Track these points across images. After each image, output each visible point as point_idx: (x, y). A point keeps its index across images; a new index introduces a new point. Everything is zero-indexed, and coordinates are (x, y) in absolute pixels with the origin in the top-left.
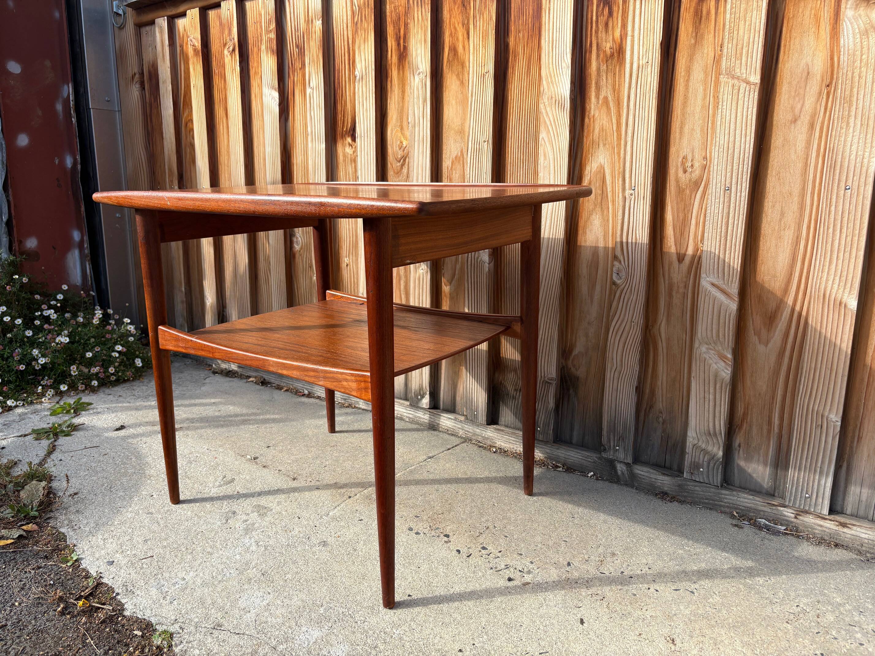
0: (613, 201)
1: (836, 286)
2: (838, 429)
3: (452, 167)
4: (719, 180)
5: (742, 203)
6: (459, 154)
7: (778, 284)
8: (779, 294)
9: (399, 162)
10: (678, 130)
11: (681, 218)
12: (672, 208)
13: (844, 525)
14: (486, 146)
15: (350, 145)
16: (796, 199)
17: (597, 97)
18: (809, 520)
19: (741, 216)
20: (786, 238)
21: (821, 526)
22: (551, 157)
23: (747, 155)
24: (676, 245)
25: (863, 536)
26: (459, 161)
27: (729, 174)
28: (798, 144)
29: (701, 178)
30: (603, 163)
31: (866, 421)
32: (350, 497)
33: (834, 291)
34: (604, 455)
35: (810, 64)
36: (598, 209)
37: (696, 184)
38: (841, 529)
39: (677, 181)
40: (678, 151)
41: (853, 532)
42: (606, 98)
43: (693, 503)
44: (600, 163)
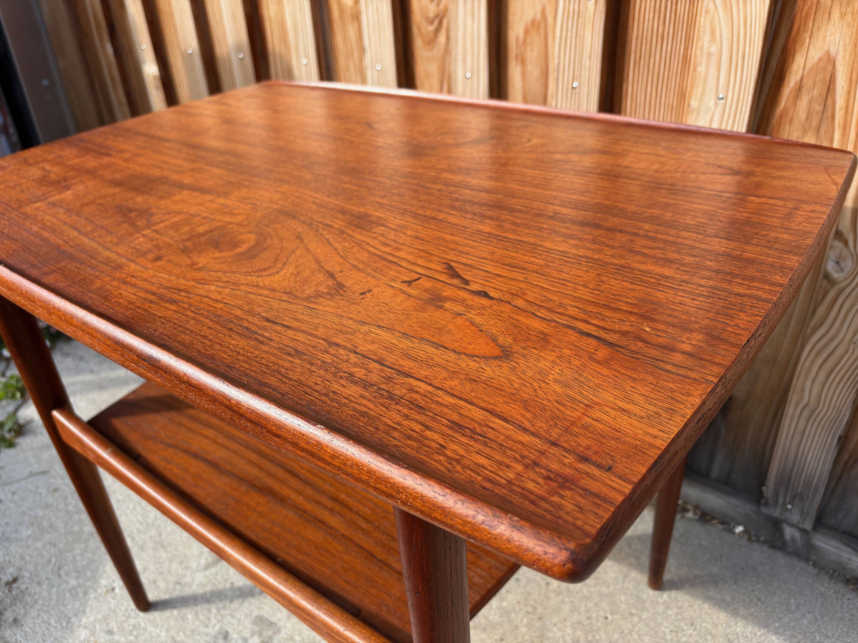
0: (845, 128)
3: (525, 40)
6: (539, 18)
9: (432, 23)
22: (726, 36)
26: (539, 30)
30: (833, 52)
34: (764, 510)
44: (828, 52)
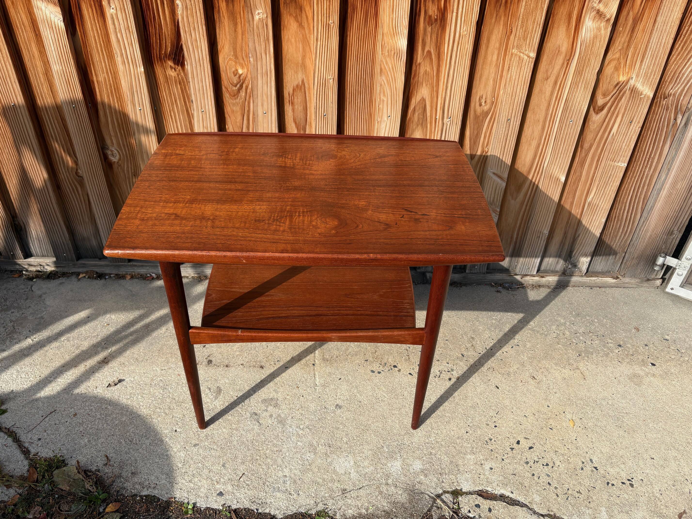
1: (557, 171)
2: (547, 236)
3: (293, 94)
4: (504, 114)
5: (516, 128)
6: (300, 83)
7: (526, 169)
8: (525, 174)
9: (236, 86)
10: (478, 79)
11: (475, 134)
12: (470, 127)
13: (542, 277)
14: (332, 83)
15: (171, 67)
16: (541, 124)
17: (423, 49)
18: (528, 278)
19: (515, 136)
20: (533, 145)
21: (532, 279)
22: (389, 94)
23: (522, 101)
24: (470, 149)
25: (550, 279)
26: (301, 89)
27: (510, 111)
28: (547, 93)
29: (490, 110)
30: (424, 97)
31: (556, 230)
32: (314, 365)
33: (556, 173)
35: (561, 45)
36: (420, 127)
37: (487, 113)
38: (541, 279)
39: (475, 111)
40: (477, 92)
41: (546, 279)
42: (429, 52)
43: (470, 284)
44: (423, 97)
